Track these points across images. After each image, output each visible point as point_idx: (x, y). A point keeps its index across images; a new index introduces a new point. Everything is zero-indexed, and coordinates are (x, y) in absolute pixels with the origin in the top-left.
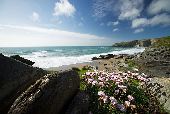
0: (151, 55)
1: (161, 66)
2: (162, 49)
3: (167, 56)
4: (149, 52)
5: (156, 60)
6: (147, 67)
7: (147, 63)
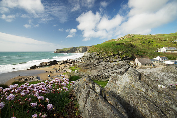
0: (87, 59)
1: (94, 67)
2: (94, 54)
3: (97, 59)
4: (86, 57)
5: (91, 63)
6: (86, 69)
7: (86, 66)
